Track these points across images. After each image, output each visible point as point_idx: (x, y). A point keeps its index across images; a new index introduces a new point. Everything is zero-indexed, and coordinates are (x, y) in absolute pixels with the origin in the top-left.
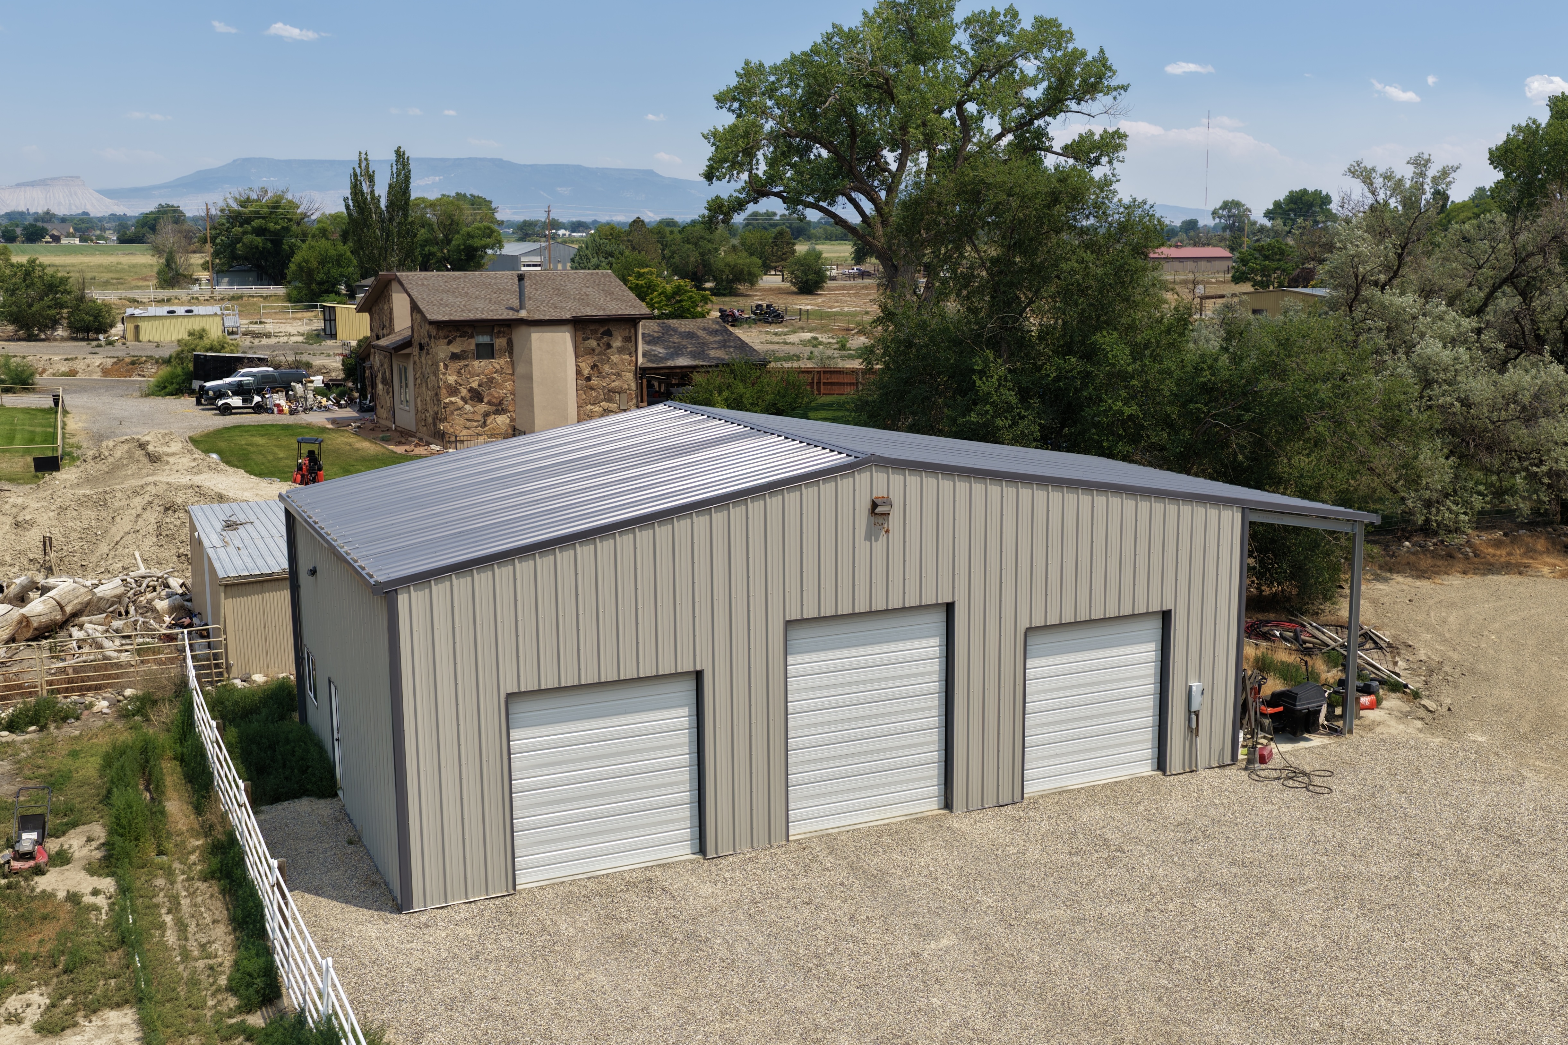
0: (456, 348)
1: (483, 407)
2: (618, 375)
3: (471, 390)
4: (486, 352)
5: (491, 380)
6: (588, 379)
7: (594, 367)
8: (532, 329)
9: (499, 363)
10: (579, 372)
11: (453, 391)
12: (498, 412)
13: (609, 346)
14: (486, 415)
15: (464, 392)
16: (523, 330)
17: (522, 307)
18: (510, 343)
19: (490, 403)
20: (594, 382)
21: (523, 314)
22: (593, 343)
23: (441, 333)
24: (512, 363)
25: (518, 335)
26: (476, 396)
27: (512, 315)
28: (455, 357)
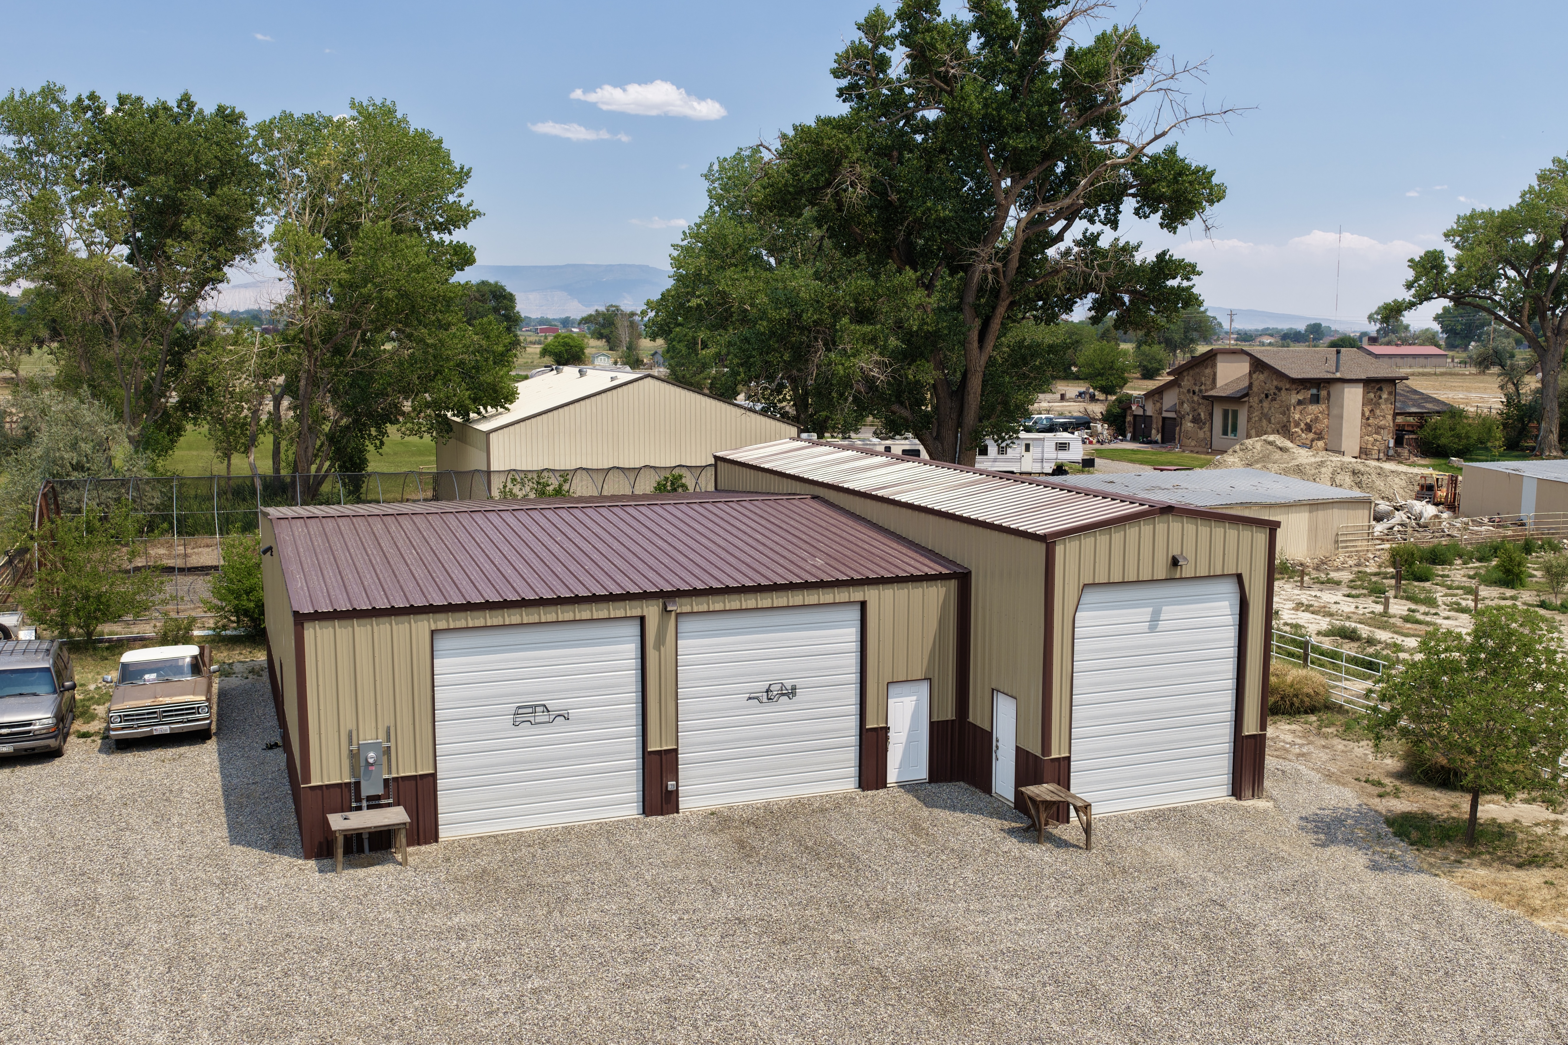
0: (1300, 397)
1: (1311, 436)
2: (1384, 417)
3: (1306, 424)
4: (1316, 400)
5: (1317, 418)
6: (1368, 419)
7: (1372, 411)
8: (1346, 385)
9: (1322, 407)
10: (1363, 414)
11: (1297, 425)
12: (1319, 439)
13: (1380, 397)
14: (1312, 441)
15: (1302, 425)
16: (1339, 386)
17: (1337, 371)
18: (1329, 394)
19: (1315, 433)
20: (1371, 421)
21: (1338, 375)
22: (1372, 395)
23: (1294, 387)
24: (1328, 407)
25: (1335, 389)
26: (1309, 428)
27: (1329, 376)
28: (1300, 402)
